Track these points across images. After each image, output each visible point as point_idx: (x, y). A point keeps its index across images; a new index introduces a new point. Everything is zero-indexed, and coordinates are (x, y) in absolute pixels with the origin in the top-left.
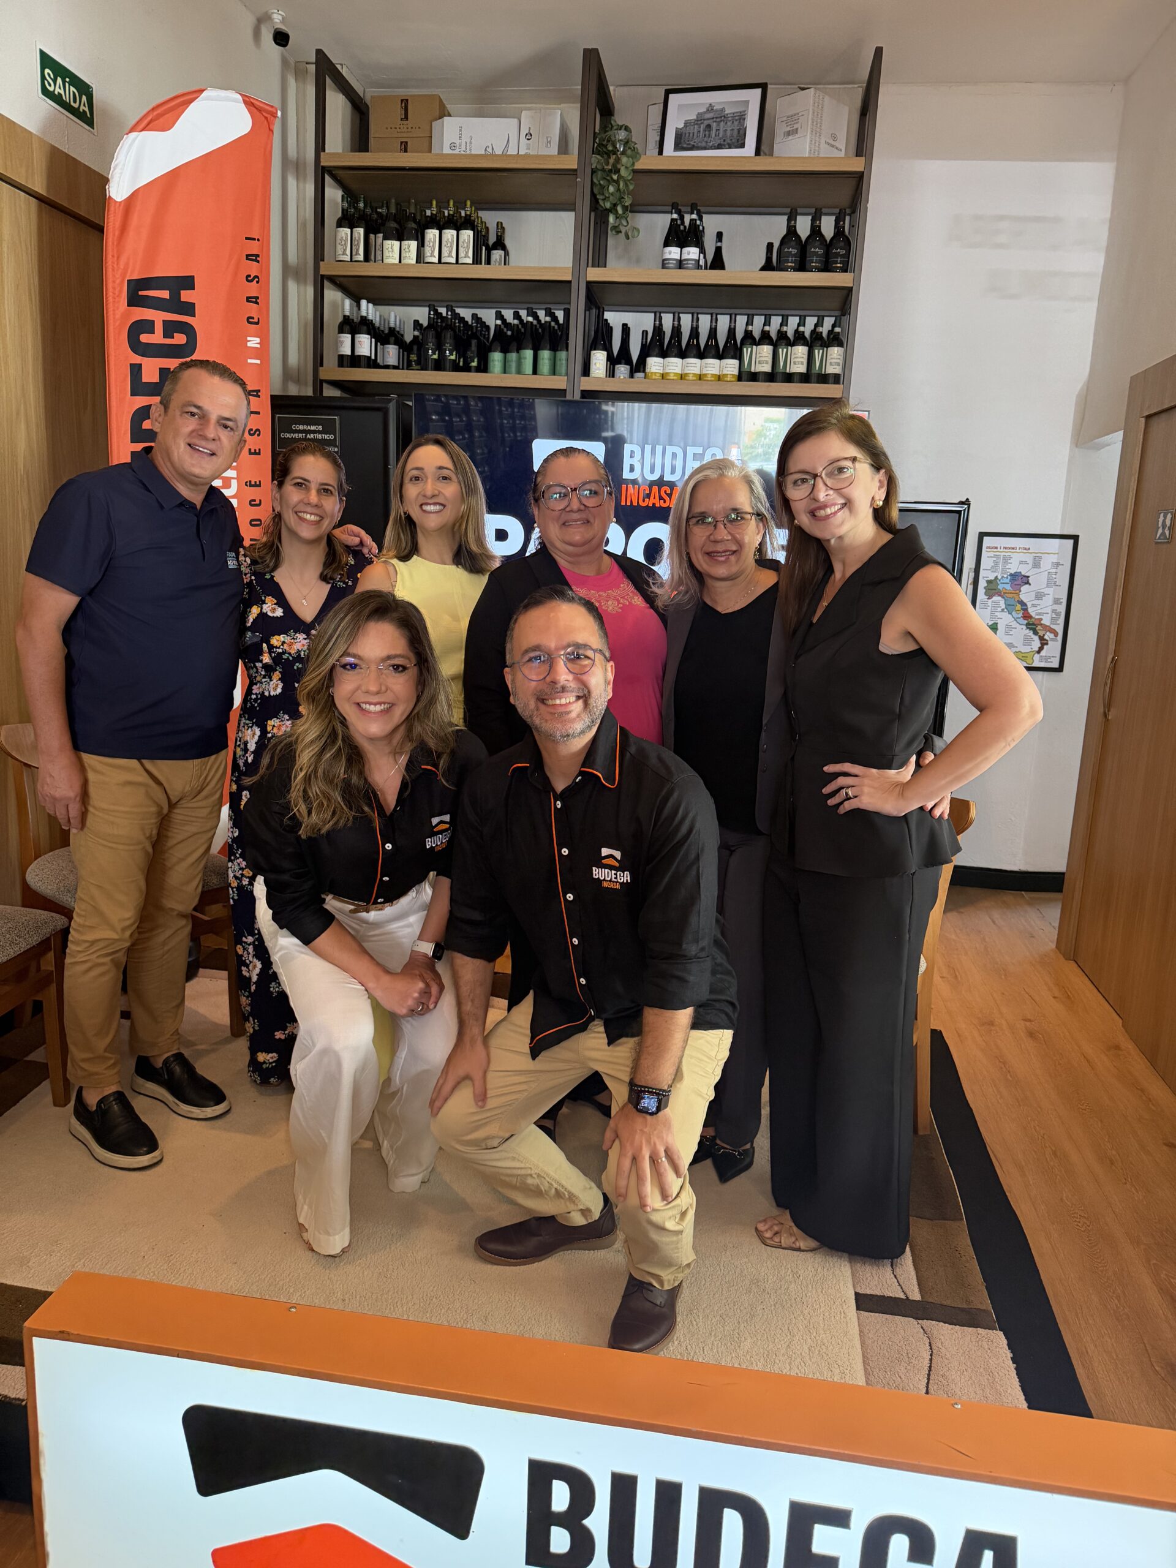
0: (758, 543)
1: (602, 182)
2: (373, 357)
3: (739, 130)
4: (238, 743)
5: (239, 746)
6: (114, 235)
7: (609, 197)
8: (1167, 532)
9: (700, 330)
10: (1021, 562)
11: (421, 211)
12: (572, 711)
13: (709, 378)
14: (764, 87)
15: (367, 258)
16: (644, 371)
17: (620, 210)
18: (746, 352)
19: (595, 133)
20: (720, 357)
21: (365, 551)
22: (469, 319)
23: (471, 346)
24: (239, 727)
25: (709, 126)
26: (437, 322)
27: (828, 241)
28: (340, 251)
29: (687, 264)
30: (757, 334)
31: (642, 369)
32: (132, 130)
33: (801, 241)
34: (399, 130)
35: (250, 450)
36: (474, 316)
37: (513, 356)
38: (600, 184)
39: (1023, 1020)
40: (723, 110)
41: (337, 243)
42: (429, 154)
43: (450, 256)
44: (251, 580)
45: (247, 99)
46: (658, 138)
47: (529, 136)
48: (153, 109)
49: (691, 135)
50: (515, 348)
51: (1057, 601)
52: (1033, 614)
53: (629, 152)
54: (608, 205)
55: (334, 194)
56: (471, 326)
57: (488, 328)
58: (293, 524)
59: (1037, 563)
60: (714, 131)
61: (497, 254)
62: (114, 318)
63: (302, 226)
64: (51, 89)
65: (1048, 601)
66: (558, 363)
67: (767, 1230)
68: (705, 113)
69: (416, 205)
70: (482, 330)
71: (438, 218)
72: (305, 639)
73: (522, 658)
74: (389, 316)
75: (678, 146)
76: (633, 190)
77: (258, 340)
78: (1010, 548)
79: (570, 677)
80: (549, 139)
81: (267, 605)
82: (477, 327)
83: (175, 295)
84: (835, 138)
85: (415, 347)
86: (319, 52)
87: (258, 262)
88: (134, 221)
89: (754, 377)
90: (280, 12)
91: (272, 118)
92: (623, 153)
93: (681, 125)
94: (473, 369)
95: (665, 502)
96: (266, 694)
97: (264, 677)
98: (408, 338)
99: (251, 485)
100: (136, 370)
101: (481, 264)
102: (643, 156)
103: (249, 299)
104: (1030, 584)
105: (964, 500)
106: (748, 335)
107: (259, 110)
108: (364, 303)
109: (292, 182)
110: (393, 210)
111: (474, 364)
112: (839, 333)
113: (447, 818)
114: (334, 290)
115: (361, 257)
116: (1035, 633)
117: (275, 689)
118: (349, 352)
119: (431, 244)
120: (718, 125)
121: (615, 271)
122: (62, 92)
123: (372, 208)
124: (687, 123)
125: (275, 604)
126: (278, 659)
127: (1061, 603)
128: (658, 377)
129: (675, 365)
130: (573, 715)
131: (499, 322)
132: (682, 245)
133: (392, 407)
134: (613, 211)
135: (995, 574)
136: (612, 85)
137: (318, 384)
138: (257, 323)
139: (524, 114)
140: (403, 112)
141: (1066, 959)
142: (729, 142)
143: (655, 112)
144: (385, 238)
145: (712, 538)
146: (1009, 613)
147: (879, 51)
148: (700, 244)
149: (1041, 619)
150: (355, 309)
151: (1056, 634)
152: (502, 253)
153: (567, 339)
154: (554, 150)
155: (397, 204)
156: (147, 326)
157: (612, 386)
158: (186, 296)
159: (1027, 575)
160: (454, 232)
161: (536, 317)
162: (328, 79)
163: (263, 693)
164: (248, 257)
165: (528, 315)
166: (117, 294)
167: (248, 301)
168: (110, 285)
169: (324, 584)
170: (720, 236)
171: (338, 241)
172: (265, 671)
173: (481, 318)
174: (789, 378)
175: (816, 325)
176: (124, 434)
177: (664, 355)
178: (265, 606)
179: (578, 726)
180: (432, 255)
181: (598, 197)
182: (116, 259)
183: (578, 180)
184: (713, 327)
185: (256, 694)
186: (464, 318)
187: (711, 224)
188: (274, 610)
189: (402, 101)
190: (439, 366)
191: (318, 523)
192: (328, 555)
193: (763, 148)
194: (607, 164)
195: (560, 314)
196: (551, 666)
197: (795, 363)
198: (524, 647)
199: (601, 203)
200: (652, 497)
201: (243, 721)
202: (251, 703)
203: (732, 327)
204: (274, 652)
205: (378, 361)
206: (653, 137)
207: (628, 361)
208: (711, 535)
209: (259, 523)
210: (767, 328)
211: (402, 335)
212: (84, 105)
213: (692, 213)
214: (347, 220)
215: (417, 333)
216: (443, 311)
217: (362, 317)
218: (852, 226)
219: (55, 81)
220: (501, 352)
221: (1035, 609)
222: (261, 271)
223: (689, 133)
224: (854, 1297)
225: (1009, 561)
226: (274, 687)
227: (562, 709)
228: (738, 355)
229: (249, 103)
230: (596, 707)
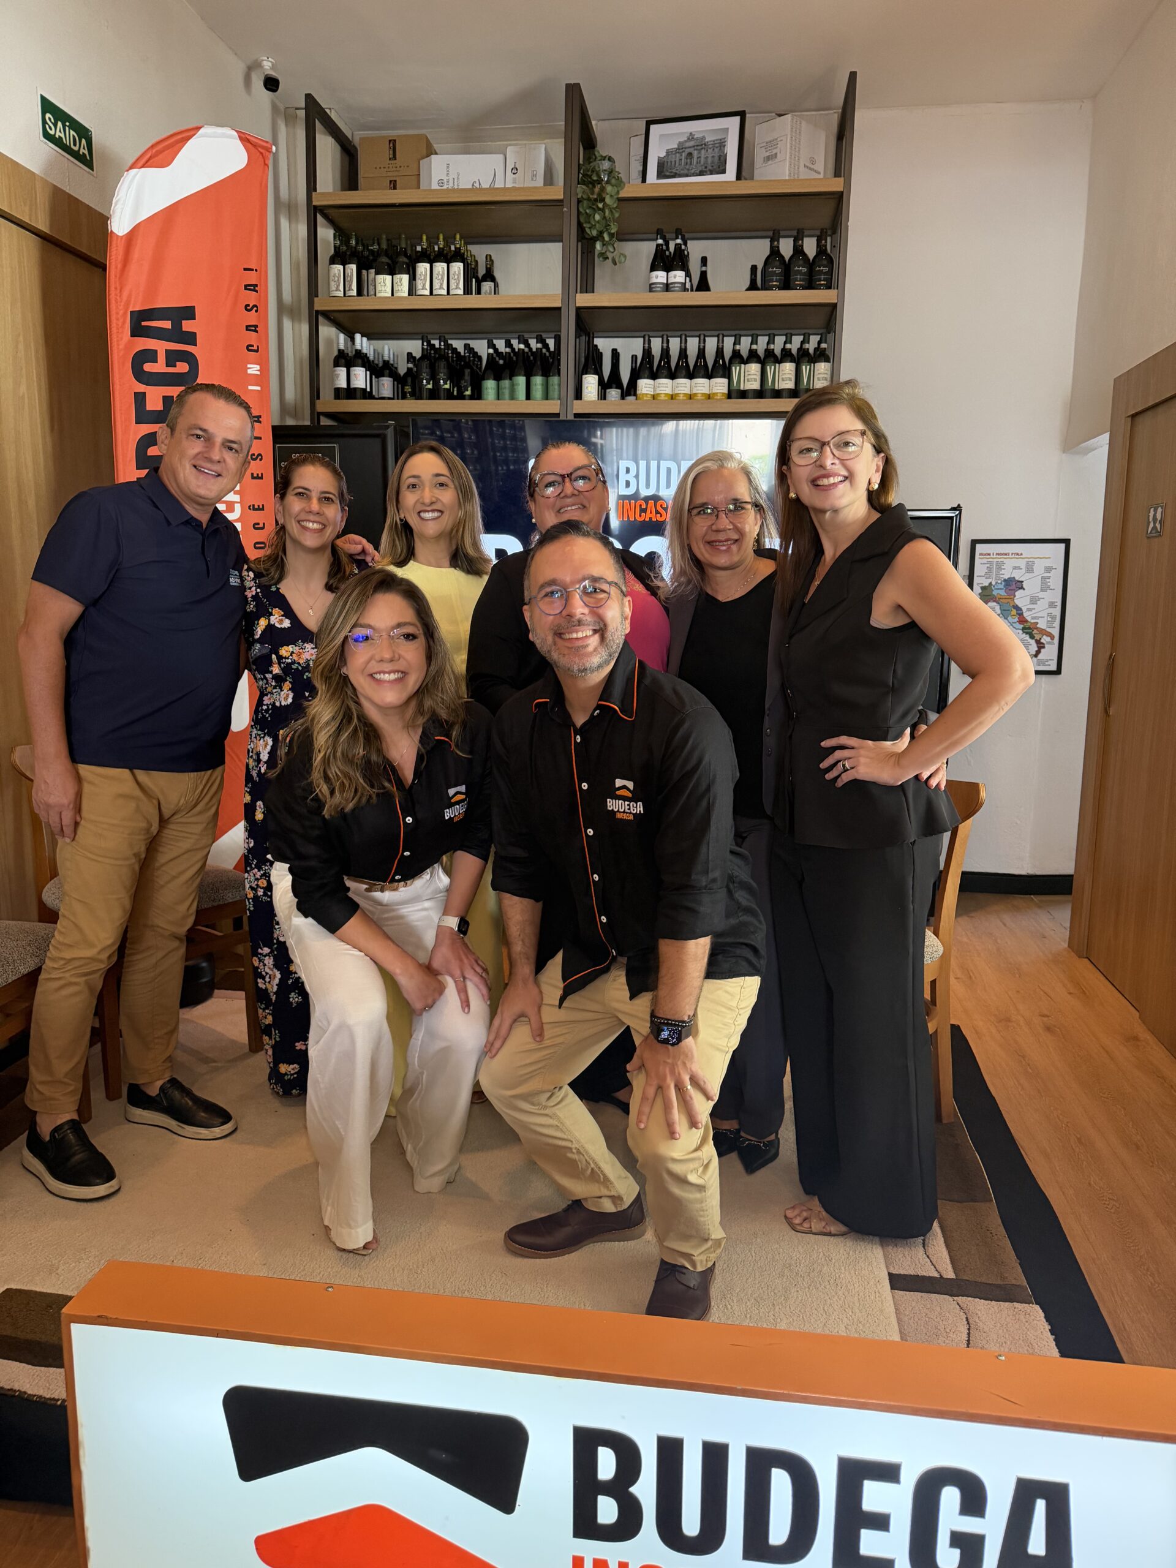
0: (756, 533)
1: (588, 211)
2: (368, 390)
3: (720, 157)
4: (251, 754)
5: (252, 757)
6: (116, 268)
7: (595, 225)
8: (1158, 526)
9: (688, 353)
10: (1015, 568)
11: (412, 246)
12: (589, 644)
13: (699, 397)
14: (742, 114)
15: (360, 293)
16: (635, 394)
17: (606, 237)
18: (735, 370)
19: (579, 164)
20: (709, 376)
21: (368, 559)
22: (461, 349)
23: (463, 374)
24: (251, 738)
25: (690, 154)
26: (430, 353)
27: (811, 259)
28: (333, 286)
29: (674, 287)
30: (745, 353)
31: (632, 393)
32: (131, 167)
33: (785, 261)
34: (386, 169)
35: (252, 474)
36: (466, 346)
37: (506, 383)
38: (586, 212)
39: (1040, 1015)
40: (703, 138)
41: (331, 280)
42: (418, 190)
43: (441, 288)
44: (257, 593)
45: (242, 135)
46: (641, 168)
47: (515, 170)
48: (152, 147)
49: (673, 163)
50: (508, 376)
51: (1052, 605)
52: (1029, 619)
53: (613, 181)
54: (594, 233)
55: (326, 234)
56: (464, 356)
57: (480, 358)
58: (297, 537)
59: (1030, 568)
60: (695, 160)
61: (487, 286)
62: (118, 348)
63: (295, 266)
64: (52, 132)
65: (1042, 605)
66: (551, 388)
67: (795, 1217)
68: (686, 141)
69: (406, 239)
70: (474, 360)
71: (428, 252)
72: (313, 648)
73: (539, 592)
74: (383, 348)
75: (661, 174)
76: (619, 217)
77: (258, 367)
78: (1002, 554)
79: (586, 611)
80: (535, 173)
81: (274, 617)
82: (469, 356)
83: (177, 325)
84: (813, 161)
85: (409, 380)
86: (309, 97)
87: (257, 291)
88: (136, 254)
89: (743, 394)
90: (270, 59)
91: (267, 153)
92: (608, 182)
93: (663, 154)
94: (467, 397)
95: (661, 516)
96: (278, 704)
97: (275, 687)
98: (402, 371)
99: (254, 509)
100: (140, 398)
101: (471, 294)
102: (627, 185)
103: (248, 328)
104: (1024, 589)
105: (956, 506)
106: (736, 356)
107: (255, 145)
108: (358, 336)
109: (284, 223)
110: (384, 246)
111: (468, 393)
112: (825, 349)
113: (463, 788)
114: (328, 326)
115: (354, 293)
116: (1032, 637)
117: (286, 699)
118: (344, 385)
119: (423, 278)
120: (699, 153)
121: (602, 297)
122: (62, 136)
123: (363, 245)
124: (668, 152)
125: (282, 616)
126: (287, 669)
127: (1055, 607)
128: (649, 398)
129: (665, 386)
130: (590, 649)
131: (491, 351)
132: (668, 269)
133: (390, 433)
134: (600, 238)
135: (989, 581)
136: (595, 120)
137: (316, 415)
138: (257, 351)
139: (510, 150)
140: (391, 152)
141: (1079, 957)
142: (711, 168)
143: (637, 144)
144: (377, 273)
145: (714, 527)
146: (1005, 618)
147: (853, 76)
148: (685, 267)
149: (1037, 623)
150: (350, 343)
151: (1052, 637)
152: (492, 284)
153: (559, 364)
154: (540, 182)
155: (388, 240)
156: (149, 356)
157: (604, 408)
158: (187, 326)
159: (1020, 580)
160: (445, 265)
161: (527, 345)
162: (318, 125)
163: (274, 703)
164: (247, 287)
165: (519, 343)
166: (120, 324)
167: (247, 330)
168: (114, 318)
169: (329, 593)
170: (704, 261)
171: (331, 278)
172: (276, 682)
173: (473, 349)
174: (778, 394)
175: (802, 343)
176: (130, 461)
177: (654, 376)
178: (272, 618)
179: (596, 660)
180: (424, 288)
181: (585, 225)
182: (118, 291)
183: (565, 209)
184: (701, 347)
185: (267, 705)
186: (456, 349)
187: (696, 249)
188: (281, 622)
189: (390, 141)
190: (434, 395)
191: (321, 530)
192: (332, 565)
193: (744, 174)
194: (593, 193)
195: (551, 343)
196: (567, 600)
197: (783, 380)
198: (541, 581)
199: (588, 230)
200: (648, 511)
201: (255, 731)
202: (262, 714)
203: (720, 346)
204: (284, 663)
205: (374, 394)
206: (637, 167)
207: (619, 385)
208: (713, 524)
209: (263, 545)
210: (754, 347)
211: (396, 368)
212: (84, 148)
213: (677, 238)
214: (339, 257)
215: (410, 365)
216: (436, 343)
217: (356, 350)
218: (833, 246)
219: (55, 125)
220: (494, 379)
221: (1030, 613)
222: (260, 300)
223: (671, 162)
224: (887, 1278)
225: (1003, 567)
226: (285, 697)
227: (580, 643)
228: (727, 374)
229: (245, 139)
230: (613, 639)
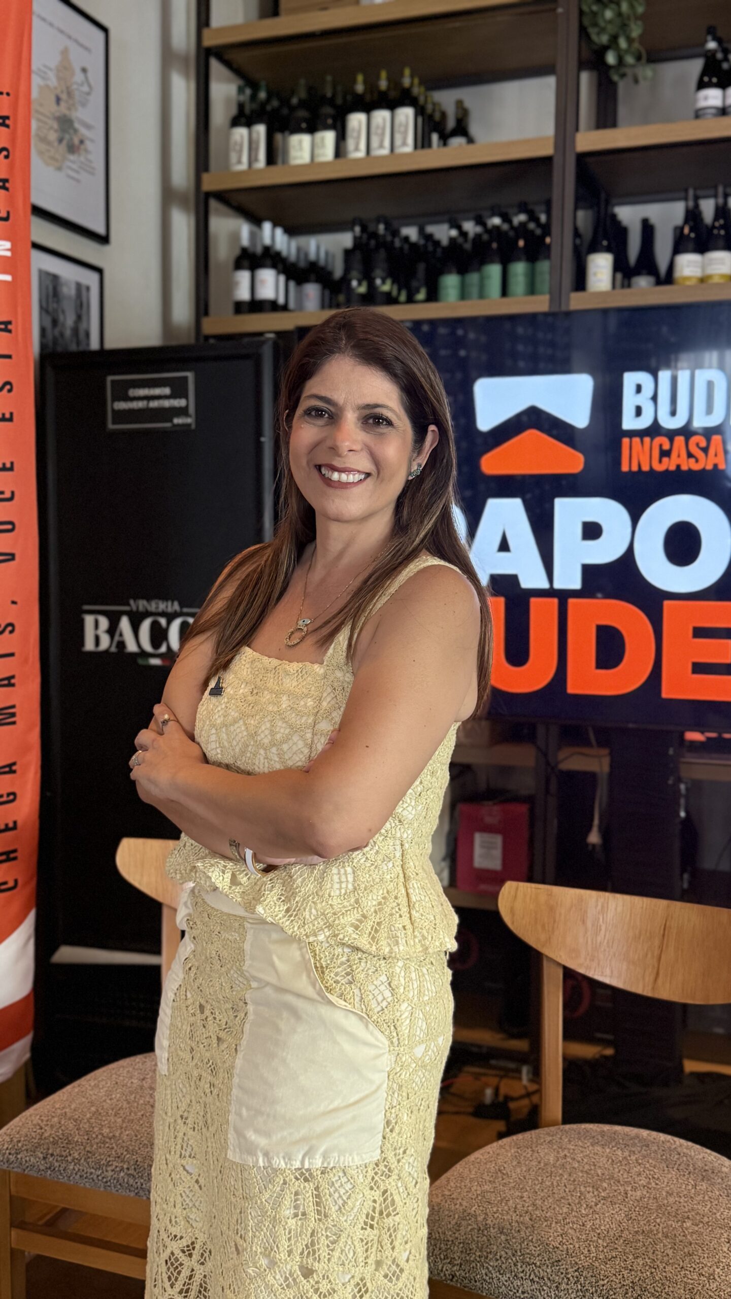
2: (283, 301)
7: (606, 28)
11: (341, 92)
15: (271, 162)
16: (672, 279)
17: (623, 43)
23: (415, 271)
26: (367, 244)
28: (234, 157)
31: (670, 277)
36: (421, 231)
37: (473, 278)
41: (231, 149)
42: (356, 7)
43: (382, 147)
50: (477, 265)
54: (604, 39)
55: (225, 85)
56: (419, 248)
66: (538, 278)
69: (334, 82)
71: (365, 98)
74: (308, 247)
82: (425, 246)
87: (8, 126)
94: (419, 301)
101: (429, 148)
108: (267, 226)
110: (303, 94)
111: (421, 296)
114: (224, 212)
115: (262, 163)
118: (247, 296)
119: (356, 134)
128: (692, 282)
129: (721, 262)
132: (725, 86)
133: (267, 352)
137: (204, 338)
138: (7, 219)
144: (294, 134)
150: (256, 236)
152: (465, 139)
153: (550, 243)
155: (308, 87)
157: (618, 300)
160: (389, 113)
171: (233, 147)
173: (430, 234)
177: (702, 248)
180: (357, 149)
181: (589, 32)
190: (367, 299)
205: (292, 305)
207: (651, 270)
214: (243, 118)
215: (344, 264)
217: (265, 246)
220: (457, 273)
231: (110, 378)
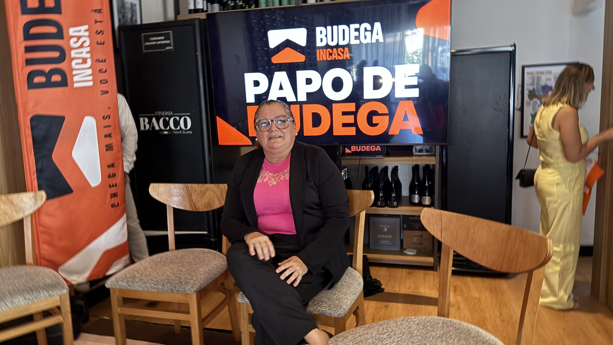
10: (548, 80)
37: (270, 0)
66: (291, 0)
78: (540, 73)
95: (341, 57)
99: (99, 61)
105: (513, 44)
111: (254, 7)
118: (193, 8)
133: (197, 23)
135: (533, 87)
176: (19, 37)
190: (234, 8)
225: (540, 80)
231: (143, 34)
